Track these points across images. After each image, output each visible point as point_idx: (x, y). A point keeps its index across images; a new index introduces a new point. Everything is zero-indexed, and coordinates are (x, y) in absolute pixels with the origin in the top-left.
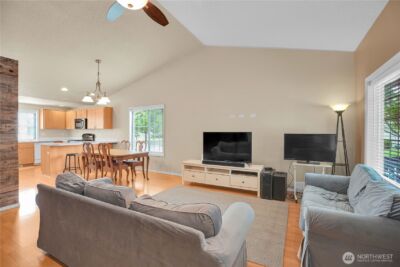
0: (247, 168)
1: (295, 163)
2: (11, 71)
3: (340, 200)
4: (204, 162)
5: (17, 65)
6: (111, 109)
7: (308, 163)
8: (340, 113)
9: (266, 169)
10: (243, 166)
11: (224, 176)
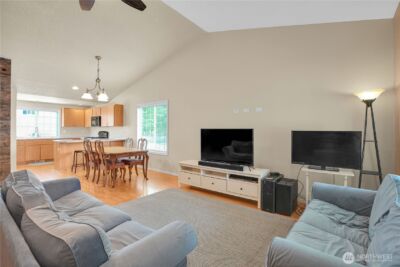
0: (247, 171)
1: (305, 169)
2: (4, 70)
3: (354, 226)
4: (200, 163)
5: (10, 63)
6: (122, 107)
7: (323, 168)
8: (369, 103)
9: (272, 175)
10: (241, 169)
11: (220, 180)
